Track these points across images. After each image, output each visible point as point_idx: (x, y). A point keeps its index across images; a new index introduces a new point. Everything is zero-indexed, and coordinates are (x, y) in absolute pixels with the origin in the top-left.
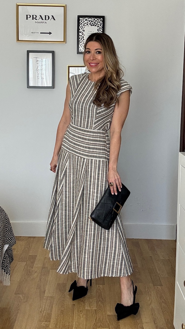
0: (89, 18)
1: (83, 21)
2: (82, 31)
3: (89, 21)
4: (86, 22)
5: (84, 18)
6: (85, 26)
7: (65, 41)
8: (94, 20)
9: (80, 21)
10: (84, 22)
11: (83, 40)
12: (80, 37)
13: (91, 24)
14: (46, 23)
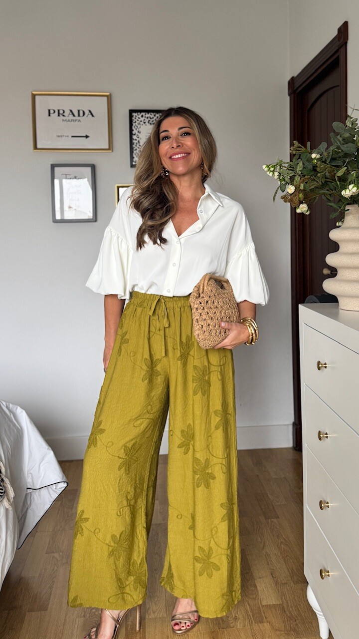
0: (147, 114)
1: (137, 118)
2: (137, 132)
3: (147, 118)
4: (142, 119)
5: (139, 114)
6: (142, 126)
7: (111, 147)
8: (155, 116)
9: (133, 118)
10: (140, 120)
11: (140, 147)
12: (134, 141)
13: (150, 122)
14: (79, 121)
